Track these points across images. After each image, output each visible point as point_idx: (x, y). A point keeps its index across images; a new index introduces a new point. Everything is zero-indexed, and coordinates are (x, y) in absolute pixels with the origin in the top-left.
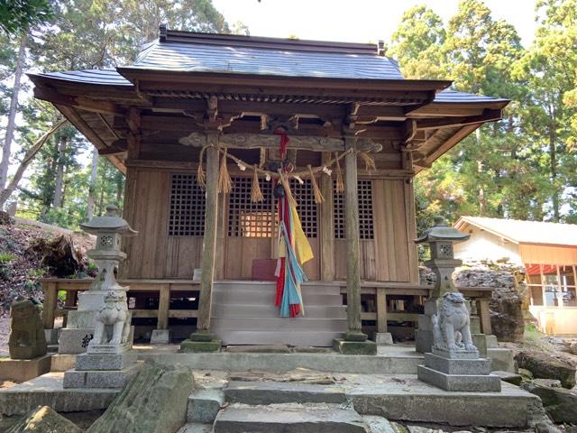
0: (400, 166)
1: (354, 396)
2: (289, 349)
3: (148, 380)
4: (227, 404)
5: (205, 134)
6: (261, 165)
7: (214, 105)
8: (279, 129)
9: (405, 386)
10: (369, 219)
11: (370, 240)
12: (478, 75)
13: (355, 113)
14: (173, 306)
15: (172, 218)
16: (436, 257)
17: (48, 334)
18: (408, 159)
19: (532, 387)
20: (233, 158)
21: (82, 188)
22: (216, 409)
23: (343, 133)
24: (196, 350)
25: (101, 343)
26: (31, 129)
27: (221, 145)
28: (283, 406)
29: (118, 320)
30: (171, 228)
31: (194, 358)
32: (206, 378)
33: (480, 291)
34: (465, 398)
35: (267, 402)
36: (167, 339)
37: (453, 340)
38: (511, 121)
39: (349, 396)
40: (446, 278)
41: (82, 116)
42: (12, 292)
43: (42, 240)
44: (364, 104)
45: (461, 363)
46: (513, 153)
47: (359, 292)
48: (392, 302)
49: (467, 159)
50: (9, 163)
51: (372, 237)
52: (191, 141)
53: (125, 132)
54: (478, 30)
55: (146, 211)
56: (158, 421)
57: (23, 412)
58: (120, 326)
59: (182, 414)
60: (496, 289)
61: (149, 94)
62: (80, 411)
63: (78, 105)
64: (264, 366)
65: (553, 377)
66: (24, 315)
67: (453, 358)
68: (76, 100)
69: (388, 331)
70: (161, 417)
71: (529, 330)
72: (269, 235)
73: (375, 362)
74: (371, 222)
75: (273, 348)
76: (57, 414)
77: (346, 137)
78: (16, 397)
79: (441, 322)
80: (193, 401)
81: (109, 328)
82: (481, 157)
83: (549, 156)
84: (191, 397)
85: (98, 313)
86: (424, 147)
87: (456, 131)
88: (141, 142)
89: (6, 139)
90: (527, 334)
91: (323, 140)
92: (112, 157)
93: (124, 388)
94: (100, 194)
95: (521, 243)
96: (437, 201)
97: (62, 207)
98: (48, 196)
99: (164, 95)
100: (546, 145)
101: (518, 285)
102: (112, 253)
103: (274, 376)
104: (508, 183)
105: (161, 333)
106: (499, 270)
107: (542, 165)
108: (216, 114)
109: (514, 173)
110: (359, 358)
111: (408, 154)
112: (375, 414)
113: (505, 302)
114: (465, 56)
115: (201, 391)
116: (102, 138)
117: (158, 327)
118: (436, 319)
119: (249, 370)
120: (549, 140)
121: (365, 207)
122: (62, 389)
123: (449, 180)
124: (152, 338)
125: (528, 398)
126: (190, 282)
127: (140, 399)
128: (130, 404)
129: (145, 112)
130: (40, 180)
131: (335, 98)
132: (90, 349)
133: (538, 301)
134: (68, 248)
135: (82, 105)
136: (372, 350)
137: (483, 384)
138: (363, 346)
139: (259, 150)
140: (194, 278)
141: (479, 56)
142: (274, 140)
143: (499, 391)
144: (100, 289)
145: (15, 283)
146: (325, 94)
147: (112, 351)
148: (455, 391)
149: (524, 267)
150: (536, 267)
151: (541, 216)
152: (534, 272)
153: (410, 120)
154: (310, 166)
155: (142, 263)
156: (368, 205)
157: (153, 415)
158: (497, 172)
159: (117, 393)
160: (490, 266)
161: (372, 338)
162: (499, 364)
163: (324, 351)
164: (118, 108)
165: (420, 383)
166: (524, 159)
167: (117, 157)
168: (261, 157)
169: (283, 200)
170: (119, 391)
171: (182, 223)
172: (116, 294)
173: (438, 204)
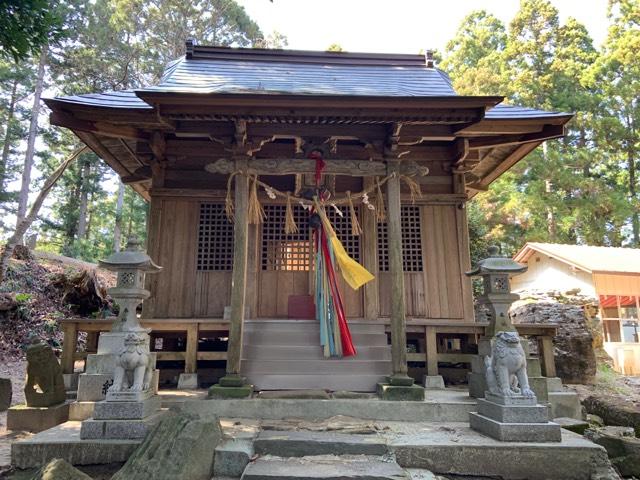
0: (451, 189)
1: (397, 447)
2: (327, 395)
3: (171, 430)
4: (257, 455)
5: (234, 160)
6: (296, 191)
7: (242, 128)
8: (314, 153)
9: (455, 436)
10: (417, 250)
11: (418, 272)
12: (545, 83)
13: (397, 134)
14: (201, 347)
15: (200, 251)
16: (490, 292)
17: (67, 379)
18: (461, 181)
19: (596, 436)
20: (264, 185)
21: (108, 217)
22: (244, 461)
23: (385, 156)
24: (225, 396)
25: (121, 390)
26: (53, 154)
27: (251, 171)
28: (319, 458)
29: (139, 364)
30: (199, 262)
31: (223, 405)
32: (236, 427)
33: (542, 329)
34: (521, 449)
35: (301, 454)
36: (196, 384)
37: (508, 385)
38: (583, 134)
39: (390, 447)
40: (502, 315)
41: (103, 142)
42: (32, 333)
43: (63, 275)
44: (407, 123)
45: (516, 410)
46: (586, 169)
47: (404, 330)
48: (446, 341)
49: (534, 178)
50: (29, 191)
51: (421, 269)
52: (218, 168)
53: (149, 158)
54: (544, 33)
55: (173, 244)
56: (181, 475)
57: (38, 464)
58: (141, 371)
59: (208, 467)
60: (564, 325)
61: (171, 118)
62: (99, 464)
63: (97, 130)
64: (300, 414)
65: (626, 424)
66: (40, 360)
67: (508, 404)
68: (95, 125)
69: (439, 374)
70: (184, 470)
71: (603, 370)
72: (307, 268)
73: (422, 409)
74: (420, 252)
75: (309, 393)
76: (72, 468)
77: (387, 160)
78: (30, 449)
79: (494, 364)
80: (219, 452)
81: (130, 373)
82: (549, 176)
83: (627, 172)
84: (218, 448)
85: (117, 358)
86: (479, 167)
87: (514, 150)
88: (166, 169)
89: (25, 165)
90: (600, 374)
91: (362, 164)
92: (137, 185)
93: (145, 438)
94: (128, 223)
95: (595, 272)
96: (501, 226)
97: (87, 238)
98: (71, 226)
99: (188, 119)
100: (624, 161)
101: (590, 320)
102: (133, 291)
103: (310, 425)
104: (580, 204)
105: (189, 377)
106: (568, 303)
107: (619, 183)
108: (245, 137)
109: (587, 193)
110: (405, 404)
111: (460, 176)
112: (420, 467)
113: (574, 339)
114: (529, 62)
115: (228, 442)
116: (126, 165)
117: (186, 370)
118: (489, 361)
119: (283, 419)
120: (627, 154)
121: (413, 236)
122: (79, 440)
123: (514, 202)
124: (179, 382)
125: (592, 449)
126: (220, 321)
127: (162, 450)
128: (151, 456)
129: (169, 137)
130: (62, 209)
131: (374, 118)
132: (109, 397)
133: (616, 337)
134: (92, 285)
135: (102, 130)
136: (419, 396)
137: (541, 433)
138: (410, 391)
139: (294, 176)
140: (225, 316)
141: (546, 62)
142: (308, 165)
143: (559, 441)
144: (121, 331)
145: (34, 323)
146: (363, 114)
147: (133, 398)
148: (510, 441)
149: (597, 298)
150: (612, 298)
151: (618, 240)
152: (609, 305)
153: (460, 139)
154: (349, 193)
155: (169, 301)
156: (416, 233)
157: (176, 468)
158: (568, 192)
159: (138, 445)
160: (558, 298)
161: (420, 381)
162: (564, 410)
163: (366, 397)
164: (141, 133)
165: (472, 432)
166: (599, 176)
167: (141, 184)
168: (297, 182)
169: (320, 231)
170: (140, 442)
171: (212, 256)
172: (137, 337)
173: (501, 229)
